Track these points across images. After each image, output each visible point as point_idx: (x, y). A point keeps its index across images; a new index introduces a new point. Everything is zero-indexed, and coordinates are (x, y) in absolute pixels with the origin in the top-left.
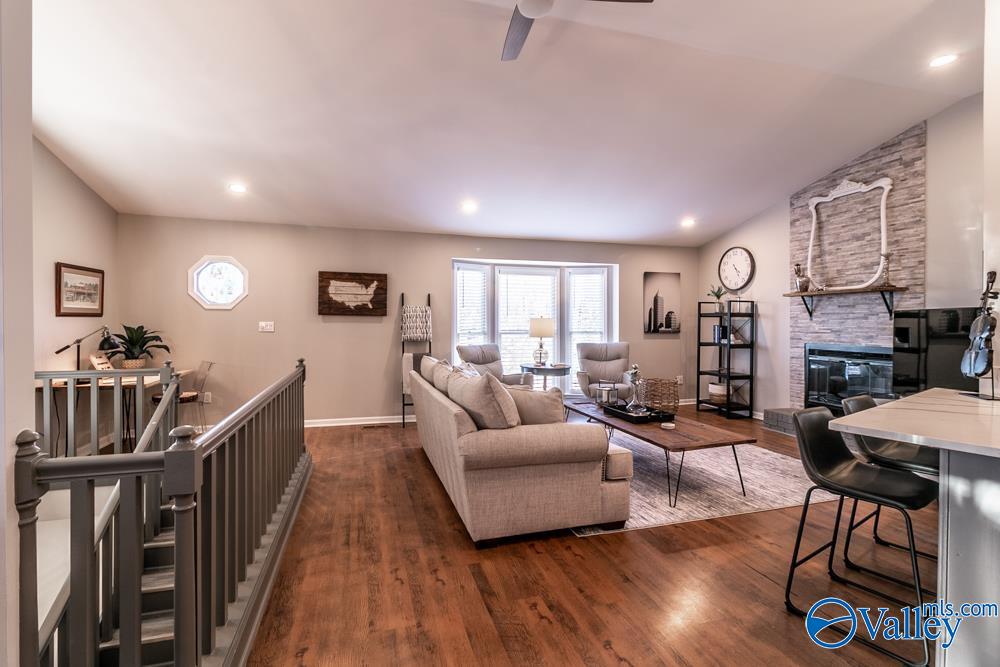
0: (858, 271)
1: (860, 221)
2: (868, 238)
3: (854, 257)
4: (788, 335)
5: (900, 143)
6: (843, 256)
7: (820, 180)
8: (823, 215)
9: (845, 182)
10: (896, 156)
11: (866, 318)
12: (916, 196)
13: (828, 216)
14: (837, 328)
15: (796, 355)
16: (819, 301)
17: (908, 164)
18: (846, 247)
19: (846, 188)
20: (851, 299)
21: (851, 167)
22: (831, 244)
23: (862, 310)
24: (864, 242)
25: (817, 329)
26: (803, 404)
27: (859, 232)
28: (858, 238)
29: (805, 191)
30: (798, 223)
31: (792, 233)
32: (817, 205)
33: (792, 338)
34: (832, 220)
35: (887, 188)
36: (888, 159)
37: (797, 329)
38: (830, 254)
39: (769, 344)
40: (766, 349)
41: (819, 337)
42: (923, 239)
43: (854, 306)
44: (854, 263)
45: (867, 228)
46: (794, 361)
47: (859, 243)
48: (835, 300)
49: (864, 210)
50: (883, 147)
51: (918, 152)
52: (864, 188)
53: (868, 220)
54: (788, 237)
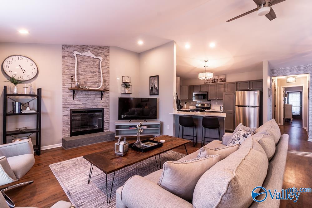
0: (92, 83)
1: (92, 67)
2: (95, 73)
3: (90, 78)
4: (62, 106)
5: (103, 48)
6: (87, 77)
7: (77, 45)
8: (79, 59)
9: (89, 52)
10: (103, 52)
11: (94, 99)
12: (107, 66)
13: (81, 61)
14: (84, 102)
15: (66, 114)
16: (77, 92)
17: (106, 56)
18: (87, 74)
19: (89, 54)
20: (89, 93)
21: (90, 47)
22: (82, 71)
23: (92, 97)
24: (94, 74)
25: (76, 103)
26: (70, 134)
27: (92, 70)
28: (92, 72)
29: (70, 46)
30: (66, 58)
31: (63, 61)
32: (76, 55)
33: (63, 107)
34: (82, 63)
35: (101, 60)
36: (101, 51)
37: (67, 103)
38: (82, 75)
39: (49, 110)
40: (46, 114)
41: (77, 106)
42: (109, 78)
43: (90, 95)
44: (91, 80)
45: (95, 70)
46: (65, 117)
47: (92, 74)
48: (84, 93)
49: (94, 64)
50: (99, 47)
51: (107, 54)
52: (95, 57)
53: (95, 68)
54: (61, 63)
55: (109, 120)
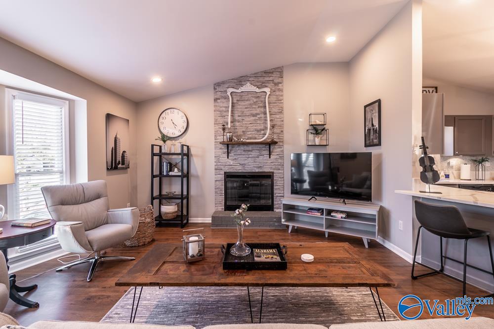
0: (253, 133)
1: (254, 106)
2: (259, 116)
3: (252, 125)
4: (213, 167)
5: (272, 73)
6: (246, 124)
7: (232, 79)
8: (234, 99)
9: (248, 84)
10: (271, 79)
11: (258, 157)
12: (279, 101)
13: (238, 100)
14: (243, 162)
15: (219, 179)
16: (233, 147)
17: (276, 84)
18: (247, 119)
19: (248, 87)
20: (250, 148)
21: (250, 77)
22: (239, 116)
23: (255, 153)
24: (257, 118)
25: (232, 163)
26: (223, 208)
27: (254, 112)
28: (254, 115)
29: (223, 83)
30: (219, 101)
31: (215, 106)
32: (231, 93)
33: (216, 169)
34: (240, 103)
35: (268, 93)
36: (267, 79)
37: (219, 164)
38: (239, 122)
39: (200, 173)
40: (197, 177)
41: (232, 168)
42: (283, 121)
43: (251, 151)
44: (252, 128)
45: (258, 111)
46: (217, 182)
47: (254, 118)
48: (242, 148)
49: (257, 102)
50: (265, 72)
51: (280, 80)
52: (258, 90)
53: (259, 107)
54: (213, 108)
55: (283, 193)
